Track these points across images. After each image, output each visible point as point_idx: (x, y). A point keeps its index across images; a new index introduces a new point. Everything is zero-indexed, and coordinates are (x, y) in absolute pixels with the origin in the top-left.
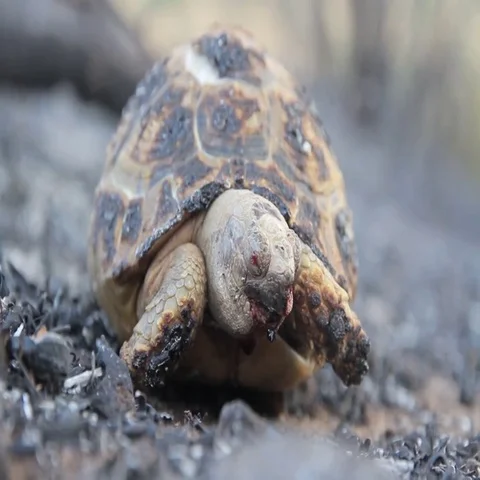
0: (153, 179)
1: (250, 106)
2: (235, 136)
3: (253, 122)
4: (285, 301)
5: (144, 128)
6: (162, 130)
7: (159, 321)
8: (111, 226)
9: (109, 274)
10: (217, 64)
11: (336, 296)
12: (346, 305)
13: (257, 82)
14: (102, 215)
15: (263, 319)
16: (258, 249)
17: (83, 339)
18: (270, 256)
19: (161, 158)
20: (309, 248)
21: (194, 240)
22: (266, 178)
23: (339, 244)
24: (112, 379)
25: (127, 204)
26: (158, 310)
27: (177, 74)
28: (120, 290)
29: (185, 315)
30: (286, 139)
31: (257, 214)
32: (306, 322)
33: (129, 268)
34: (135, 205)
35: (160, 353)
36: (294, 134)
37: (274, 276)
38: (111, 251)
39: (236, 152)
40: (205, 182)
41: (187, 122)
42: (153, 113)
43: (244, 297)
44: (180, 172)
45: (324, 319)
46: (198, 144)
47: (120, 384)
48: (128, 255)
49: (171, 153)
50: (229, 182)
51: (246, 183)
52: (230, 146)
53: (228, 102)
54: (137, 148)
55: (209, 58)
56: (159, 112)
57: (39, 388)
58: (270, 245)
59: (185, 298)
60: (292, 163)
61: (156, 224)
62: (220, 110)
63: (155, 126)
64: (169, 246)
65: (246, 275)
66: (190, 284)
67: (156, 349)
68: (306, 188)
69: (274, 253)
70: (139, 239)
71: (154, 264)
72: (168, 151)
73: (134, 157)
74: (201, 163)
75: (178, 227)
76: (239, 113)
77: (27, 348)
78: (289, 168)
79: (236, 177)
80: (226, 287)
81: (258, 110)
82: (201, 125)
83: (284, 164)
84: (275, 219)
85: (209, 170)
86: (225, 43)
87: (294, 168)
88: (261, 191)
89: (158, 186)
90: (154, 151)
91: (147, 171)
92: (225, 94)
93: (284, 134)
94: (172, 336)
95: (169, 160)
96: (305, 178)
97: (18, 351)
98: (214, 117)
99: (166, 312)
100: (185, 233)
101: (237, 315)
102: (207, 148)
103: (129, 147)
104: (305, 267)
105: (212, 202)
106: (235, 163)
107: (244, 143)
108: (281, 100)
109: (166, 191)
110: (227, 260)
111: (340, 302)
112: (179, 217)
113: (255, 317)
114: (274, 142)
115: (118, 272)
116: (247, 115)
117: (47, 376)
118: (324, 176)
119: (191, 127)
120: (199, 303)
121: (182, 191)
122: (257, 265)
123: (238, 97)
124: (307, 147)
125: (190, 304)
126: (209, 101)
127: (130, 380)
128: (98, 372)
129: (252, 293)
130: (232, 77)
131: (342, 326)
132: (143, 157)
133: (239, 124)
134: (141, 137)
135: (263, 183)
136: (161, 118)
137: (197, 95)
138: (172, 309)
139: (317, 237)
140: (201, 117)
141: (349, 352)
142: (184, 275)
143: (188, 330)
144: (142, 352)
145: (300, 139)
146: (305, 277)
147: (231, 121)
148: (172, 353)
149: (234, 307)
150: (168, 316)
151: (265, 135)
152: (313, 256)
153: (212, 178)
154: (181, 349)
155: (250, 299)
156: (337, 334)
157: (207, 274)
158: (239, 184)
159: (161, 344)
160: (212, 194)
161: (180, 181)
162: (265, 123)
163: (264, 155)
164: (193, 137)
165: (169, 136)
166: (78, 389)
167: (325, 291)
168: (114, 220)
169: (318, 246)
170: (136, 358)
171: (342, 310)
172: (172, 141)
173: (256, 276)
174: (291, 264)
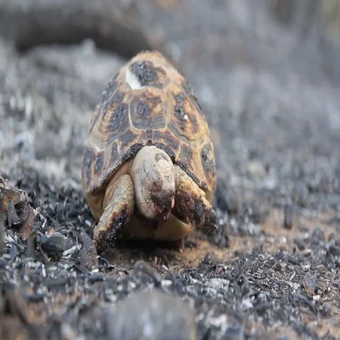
0: (109, 141)
1: (156, 100)
2: (148, 117)
3: (158, 109)
4: (170, 202)
5: (105, 114)
6: (113, 116)
7: (111, 215)
8: (89, 166)
9: (88, 190)
10: (140, 78)
11: (198, 195)
12: (204, 199)
13: (160, 86)
14: (85, 159)
15: (161, 211)
16: (156, 178)
17: (79, 221)
18: (162, 181)
19: (112, 131)
20: (184, 172)
21: (128, 173)
22: (163, 138)
23: (203, 165)
24: (86, 249)
25: (96, 154)
26: (110, 210)
27: (121, 84)
28: (94, 198)
29: (123, 211)
30: (175, 115)
31: (157, 159)
32: (184, 209)
33: (97, 188)
34: (100, 155)
35: (112, 231)
36: (179, 111)
37: (164, 191)
38: (89, 178)
39: (149, 125)
40: (133, 143)
41: (125, 111)
42: (109, 106)
43: (151, 201)
44: (121, 138)
45: (193, 207)
46: (131, 122)
47: (90, 251)
48: (97, 181)
49: (117, 128)
50: (145, 142)
51: (153, 142)
52: (146, 123)
53: (145, 99)
54: (101, 125)
55: (136, 75)
56: (112, 106)
57: (49, 259)
58: (162, 175)
59: (123, 204)
60: (178, 127)
61: (109, 166)
62: (141, 104)
63: (110, 113)
64: (116, 176)
65: (151, 191)
66: (125, 196)
67: (109, 230)
68: (185, 139)
69: (164, 179)
70: (102, 174)
71: (109, 185)
72: (116, 127)
73: (100, 130)
74: (131, 132)
75: (120, 167)
76: (151, 104)
77: (44, 241)
78: (177, 130)
79: (148, 139)
80: (143, 196)
81: (160, 102)
82: (132, 112)
83: (174, 128)
84: (166, 161)
85: (135, 136)
86: (145, 67)
87: (179, 129)
88: (160, 146)
89: (111, 145)
90: (109, 127)
91: (106, 137)
92: (144, 95)
93: (174, 112)
94: (117, 222)
95: (116, 132)
96: (185, 134)
97: (39, 243)
98: (138, 108)
99: (114, 211)
100: (124, 169)
101: (148, 209)
102: (135, 124)
103: (98, 124)
104: (182, 183)
105: (136, 153)
106: (148, 132)
107: (153, 120)
108: (173, 93)
109: (114, 149)
110: (143, 183)
111: (200, 197)
112: (120, 162)
113: (157, 211)
114: (169, 117)
115: (92, 190)
116: (155, 105)
117: (54, 253)
118: (195, 130)
119: (127, 113)
120: (130, 205)
121: (122, 149)
122: (156, 186)
123: (150, 97)
124: (186, 117)
125: (125, 206)
126: (136, 99)
127: (95, 249)
128: (79, 247)
129: (154, 199)
130: (148, 85)
131: (202, 209)
132: (104, 130)
133: (150, 110)
134: (103, 119)
135: (162, 141)
136: (113, 109)
137: (130, 97)
138: (117, 209)
139: (190, 165)
140: (132, 108)
141: (206, 221)
142: (122, 192)
143: (125, 219)
144: (103, 231)
145: (182, 113)
146: (182, 187)
147: (146, 109)
148: (117, 231)
149: (147, 206)
150: (115, 213)
151: (164, 114)
152: (186, 176)
153: (136, 141)
154: (122, 228)
155: (154, 202)
156: (199, 213)
157: (134, 189)
158: (150, 143)
159: (112, 226)
160: (136, 149)
161: (121, 143)
162: (164, 108)
163: (163, 125)
164: (128, 118)
165: (116, 119)
166: (69, 256)
167: (193, 193)
168: (90, 162)
169: (190, 170)
170: (100, 234)
171: (202, 201)
172: (118, 121)
173: (156, 191)
174: (173, 185)
